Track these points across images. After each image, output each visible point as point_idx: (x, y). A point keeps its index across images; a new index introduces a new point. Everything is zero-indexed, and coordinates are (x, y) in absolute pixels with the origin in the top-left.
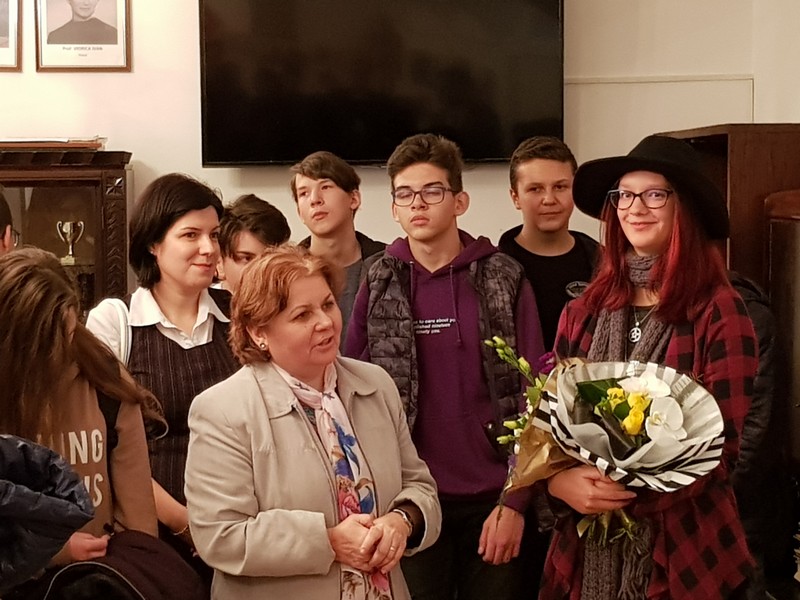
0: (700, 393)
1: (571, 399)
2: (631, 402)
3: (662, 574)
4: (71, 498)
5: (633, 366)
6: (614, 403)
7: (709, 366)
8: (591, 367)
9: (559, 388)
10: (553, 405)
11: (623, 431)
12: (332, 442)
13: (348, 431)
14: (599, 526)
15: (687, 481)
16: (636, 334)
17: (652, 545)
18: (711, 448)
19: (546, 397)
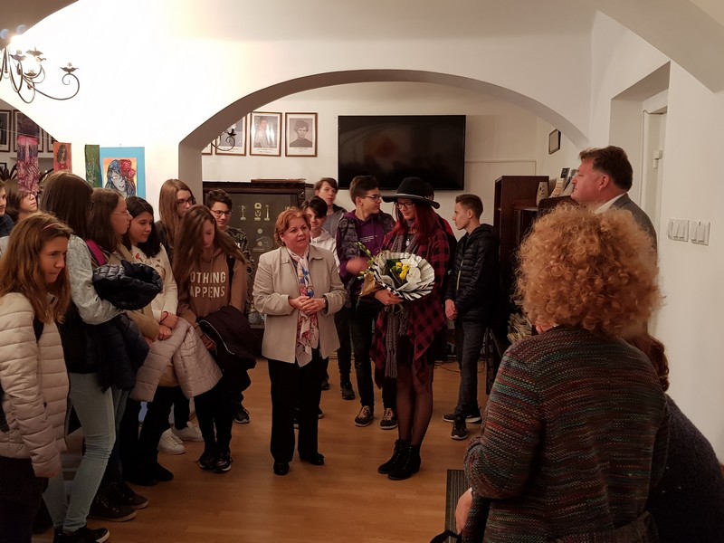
0: (429, 266)
1: (383, 264)
2: (403, 268)
3: (412, 327)
4: (156, 284)
5: (407, 254)
6: (398, 268)
7: (432, 257)
8: (392, 254)
9: (380, 261)
10: (376, 267)
11: (399, 278)
12: (300, 272)
13: (306, 269)
14: (391, 308)
15: (419, 297)
16: (408, 243)
17: (409, 316)
18: (429, 286)
19: (374, 264)
